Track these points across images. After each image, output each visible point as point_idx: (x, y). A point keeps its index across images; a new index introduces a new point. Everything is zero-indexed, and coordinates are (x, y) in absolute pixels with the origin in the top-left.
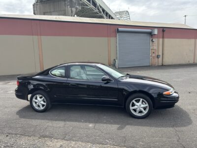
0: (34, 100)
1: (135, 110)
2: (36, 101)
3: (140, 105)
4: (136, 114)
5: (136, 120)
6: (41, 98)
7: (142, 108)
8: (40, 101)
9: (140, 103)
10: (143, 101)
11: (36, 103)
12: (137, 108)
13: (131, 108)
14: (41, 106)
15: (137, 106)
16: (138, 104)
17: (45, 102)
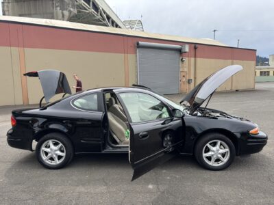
0: (43, 148)
1: (209, 158)
2: (48, 150)
3: (218, 150)
4: (212, 163)
5: (212, 172)
6: (56, 144)
7: (220, 154)
8: (53, 151)
9: (217, 147)
10: (221, 144)
11: (46, 153)
12: (213, 155)
13: (205, 155)
14: (56, 159)
15: (213, 151)
16: (214, 149)
17: (62, 151)
